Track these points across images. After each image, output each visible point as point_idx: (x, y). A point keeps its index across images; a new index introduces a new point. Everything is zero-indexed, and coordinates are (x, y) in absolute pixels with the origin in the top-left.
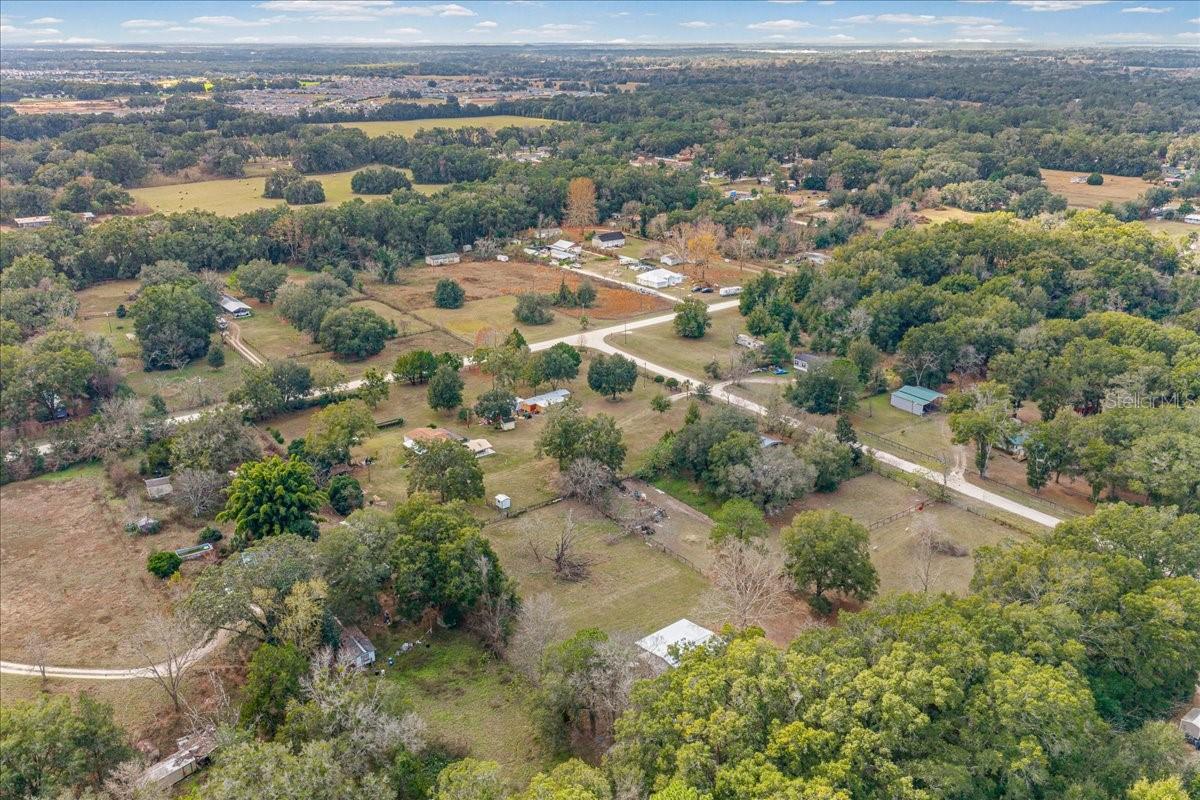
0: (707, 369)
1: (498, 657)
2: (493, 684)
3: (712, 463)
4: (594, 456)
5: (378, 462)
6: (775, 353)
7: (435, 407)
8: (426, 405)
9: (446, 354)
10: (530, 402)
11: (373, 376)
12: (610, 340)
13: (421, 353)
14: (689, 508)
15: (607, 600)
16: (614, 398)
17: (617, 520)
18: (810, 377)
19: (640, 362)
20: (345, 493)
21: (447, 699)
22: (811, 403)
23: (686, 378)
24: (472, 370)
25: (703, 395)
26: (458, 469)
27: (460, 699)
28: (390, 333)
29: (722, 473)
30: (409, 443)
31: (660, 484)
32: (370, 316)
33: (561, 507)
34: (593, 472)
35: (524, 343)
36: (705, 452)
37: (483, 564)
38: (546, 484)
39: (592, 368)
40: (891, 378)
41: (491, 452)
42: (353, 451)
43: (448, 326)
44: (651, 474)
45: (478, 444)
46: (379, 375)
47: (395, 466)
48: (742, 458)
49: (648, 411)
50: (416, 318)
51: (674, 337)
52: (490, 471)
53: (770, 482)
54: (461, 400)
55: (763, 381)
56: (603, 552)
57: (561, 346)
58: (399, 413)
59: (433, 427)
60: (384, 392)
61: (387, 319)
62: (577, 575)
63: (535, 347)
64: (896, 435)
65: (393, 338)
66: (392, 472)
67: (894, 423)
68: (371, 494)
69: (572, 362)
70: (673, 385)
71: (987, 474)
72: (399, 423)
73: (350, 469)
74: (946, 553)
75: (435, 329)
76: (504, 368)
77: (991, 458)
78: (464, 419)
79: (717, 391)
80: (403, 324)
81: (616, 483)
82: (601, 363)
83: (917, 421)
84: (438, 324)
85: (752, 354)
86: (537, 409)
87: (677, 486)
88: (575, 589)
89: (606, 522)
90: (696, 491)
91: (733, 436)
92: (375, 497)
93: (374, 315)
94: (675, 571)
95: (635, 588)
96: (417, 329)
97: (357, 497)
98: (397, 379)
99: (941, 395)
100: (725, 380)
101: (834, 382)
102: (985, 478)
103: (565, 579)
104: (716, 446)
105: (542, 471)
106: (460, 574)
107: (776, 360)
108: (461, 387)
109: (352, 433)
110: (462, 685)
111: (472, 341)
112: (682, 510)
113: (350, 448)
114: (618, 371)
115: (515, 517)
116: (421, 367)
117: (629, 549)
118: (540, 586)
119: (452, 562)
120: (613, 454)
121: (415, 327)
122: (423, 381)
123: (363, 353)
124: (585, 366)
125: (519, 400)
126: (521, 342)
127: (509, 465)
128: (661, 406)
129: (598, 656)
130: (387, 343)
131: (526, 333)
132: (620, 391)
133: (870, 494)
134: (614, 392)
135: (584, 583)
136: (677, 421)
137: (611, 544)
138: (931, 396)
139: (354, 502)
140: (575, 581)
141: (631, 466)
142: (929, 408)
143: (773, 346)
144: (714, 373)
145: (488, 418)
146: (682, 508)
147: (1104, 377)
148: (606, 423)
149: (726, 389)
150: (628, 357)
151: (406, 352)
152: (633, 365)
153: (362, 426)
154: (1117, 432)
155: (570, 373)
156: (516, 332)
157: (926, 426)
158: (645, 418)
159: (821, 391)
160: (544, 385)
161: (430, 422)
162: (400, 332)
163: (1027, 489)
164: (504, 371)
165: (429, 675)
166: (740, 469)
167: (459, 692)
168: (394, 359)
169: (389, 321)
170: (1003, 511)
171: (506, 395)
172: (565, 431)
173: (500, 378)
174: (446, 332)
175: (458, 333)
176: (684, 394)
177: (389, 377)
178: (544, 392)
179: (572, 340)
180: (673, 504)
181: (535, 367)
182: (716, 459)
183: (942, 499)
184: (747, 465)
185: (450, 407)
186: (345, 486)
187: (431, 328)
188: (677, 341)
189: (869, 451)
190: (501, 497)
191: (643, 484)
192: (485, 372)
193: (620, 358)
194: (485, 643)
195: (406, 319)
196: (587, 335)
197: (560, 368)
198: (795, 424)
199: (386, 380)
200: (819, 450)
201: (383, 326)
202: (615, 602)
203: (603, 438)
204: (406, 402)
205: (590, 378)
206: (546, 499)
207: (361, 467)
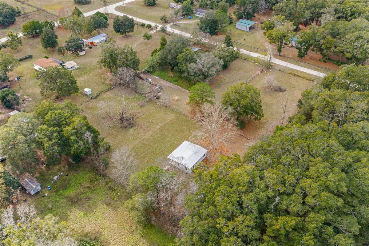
0: (162, 19)
1: (104, 176)
2: (104, 191)
3: (178, 63)
4: (127, 66)
5: (23, 78)
6: (187, 10)
7: (46, 47)
8: (41, 47)
9: (46, 21)
10: (90, 41)
11: (12, 35)
12: (117, 9)
13: (34, 22)
14: (171, 83)
15: (147, 135)
16: (126, 35)
17: (142, 94)
18: (206, 19)
19: (135, 19)
20: (8, 98)
21: (83, 204)
22: (208, 30)
23: (155, 24)
24: (60, 28)
25: (163, 30)
26: (63, 81)
27: (90, 203)
28: (17, 13)
29: (185, 68)
30: (37, 67)
31: (156, 73)
32: (6, 6)
33: (116, 91)
34: (127, 73)
35: (81, 13)
36: (175, 58)
37: (88, 135)
38: (106, 79)
39: (115, 23)
40: (234, 17)
41: (77, 67)
42: (9, 74)
43: (44, 8)
44: (151, 70)
45: (70, 64)
46: (15, 35)
47: (32, 79)
48: (192, 60)
49: (142, 39)
50: (29, 5)
51: (145, 6)
52: (79, 76)
53: (206, 70)
54: (57, 43)
55: (185, 22)
56: (140, 110)
57: (98, 13)
58: (29, 51)
59: (47, 58)
60: (20, 42)
61: (15, 7)
62: (131, 124)
63: (86, 15)
64: (242, 41)
65: (20, 15)
66: (32, 82)
67: (240, 36)
68: (23, 95)
69: (105, 21)
70: (149, 27)
71: (281, 54)
72: (30, 57)
73: (9, 84)
74: (278, 91)
75: (39, 10)
76: (75, 26)
77: (284, 48)
78: (61, 52)
79: (169, 28)
80: (23, 8)
81: (137, 76)
82: (118, 20)
83: (248, 34)
84: (40, 7)
85: (179, 11)
86: (94, 44)
87: (163, 74)
88: (132, 131)
89: (137, 95)
90: (172, 75)
91: (187, 50)
92: (25, 96)
93: (6, 5)
94: (173, 116)
95: (158, 127)
96: (30, 11)
97: (15, 99)
98: (25, 35)
99: (255, 22)
100: (170, 23)
101: (217, 21)
102: (281, 56)
103: (126, 127)
104: (180, 56)
105: (102, 74)
106: (77, 142)
107: (188, 13)
108: (56, 37)
109: (6, 66)
110: (89, 194)
111: (57, 14)
112: (168, 85)
113: (7, 73)
114: (127, 23)
115: (95, 98)
116: (35, 28)
117: (150, 108)
118: (115, 133)
119: (72, 137)
120: (134, 63)
121: (28, 9)
122: (37, 35)
123: (6, 24)
124: (111, 22)
125: (85, 40)
126: (79, 13)
127: (86, 73)
128: (148, 37)
129: (162, 183)
130: (17, 18)
131: (81, 8)
132: (129, 32)
133: (241, 68)
134: (126, 32)
135: (135, 128)
136: (156, 43)
137: (142, 106)
138: (252, 23)
139: (14, 102)
140: (131, 128)
141: (143, 67)
142: (251, 28)
143: (186, 7)
144: (165, 20)
145: (72, 51)
146: (168, 84)
147: (317, 10)
148: (130, 50)
149: (171, 27)
150: (130, 17)
151: (26, 22)
152: (132, 20)
153: (10, 63)
154: (334, 33)
155: (105, 25)
156: (76, 9)
157: (252, 36)
158: (141, 43)
159: (211, 25)
160: (94, 32)
161: (45, 55)
162: (22, 12)
163: (298, 59)
164: (75, 28)
165: (71, 192)
166: (193, 65)
167: (88, 199)
168: (22, 25)
169: (16, 8)
170: (292, 69)
171: (78, 39)
172: (111, 55)
173: (74, 31)
174: (44, 11)
175: (50, 11)
176: (155, 31)
177: (21, 35)
178: (94, 35)
179: (102, 10)
180: (163, 83)
181: (89, 25)
182: (180, 61)
183: (269, 67)
184: (195, 63)
185: (54, 47)
186: (7, 95)
187: (36, 9)
188: (145, 8)
189: (237, 50)
190: (87, 90)
191: (148, 75)
192: (66, 29)
193: (126, 17)
194: (96, 170)
195: (24, 6)
196: (108, 7)
197: (100, 24)
198: (205, 40)
199: (19, 37)
200: (221, 52)
201: (13, 10)
202: (151, 135)
203: (130, 57)
204: (32, 46)
205: (114, 27)
206: (107, 87)
207: (15, 81)
